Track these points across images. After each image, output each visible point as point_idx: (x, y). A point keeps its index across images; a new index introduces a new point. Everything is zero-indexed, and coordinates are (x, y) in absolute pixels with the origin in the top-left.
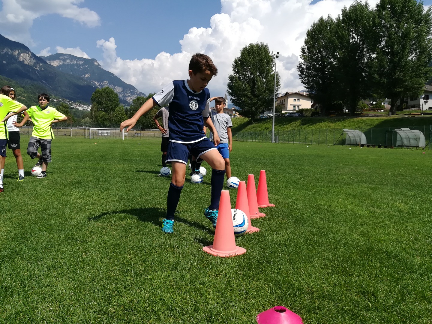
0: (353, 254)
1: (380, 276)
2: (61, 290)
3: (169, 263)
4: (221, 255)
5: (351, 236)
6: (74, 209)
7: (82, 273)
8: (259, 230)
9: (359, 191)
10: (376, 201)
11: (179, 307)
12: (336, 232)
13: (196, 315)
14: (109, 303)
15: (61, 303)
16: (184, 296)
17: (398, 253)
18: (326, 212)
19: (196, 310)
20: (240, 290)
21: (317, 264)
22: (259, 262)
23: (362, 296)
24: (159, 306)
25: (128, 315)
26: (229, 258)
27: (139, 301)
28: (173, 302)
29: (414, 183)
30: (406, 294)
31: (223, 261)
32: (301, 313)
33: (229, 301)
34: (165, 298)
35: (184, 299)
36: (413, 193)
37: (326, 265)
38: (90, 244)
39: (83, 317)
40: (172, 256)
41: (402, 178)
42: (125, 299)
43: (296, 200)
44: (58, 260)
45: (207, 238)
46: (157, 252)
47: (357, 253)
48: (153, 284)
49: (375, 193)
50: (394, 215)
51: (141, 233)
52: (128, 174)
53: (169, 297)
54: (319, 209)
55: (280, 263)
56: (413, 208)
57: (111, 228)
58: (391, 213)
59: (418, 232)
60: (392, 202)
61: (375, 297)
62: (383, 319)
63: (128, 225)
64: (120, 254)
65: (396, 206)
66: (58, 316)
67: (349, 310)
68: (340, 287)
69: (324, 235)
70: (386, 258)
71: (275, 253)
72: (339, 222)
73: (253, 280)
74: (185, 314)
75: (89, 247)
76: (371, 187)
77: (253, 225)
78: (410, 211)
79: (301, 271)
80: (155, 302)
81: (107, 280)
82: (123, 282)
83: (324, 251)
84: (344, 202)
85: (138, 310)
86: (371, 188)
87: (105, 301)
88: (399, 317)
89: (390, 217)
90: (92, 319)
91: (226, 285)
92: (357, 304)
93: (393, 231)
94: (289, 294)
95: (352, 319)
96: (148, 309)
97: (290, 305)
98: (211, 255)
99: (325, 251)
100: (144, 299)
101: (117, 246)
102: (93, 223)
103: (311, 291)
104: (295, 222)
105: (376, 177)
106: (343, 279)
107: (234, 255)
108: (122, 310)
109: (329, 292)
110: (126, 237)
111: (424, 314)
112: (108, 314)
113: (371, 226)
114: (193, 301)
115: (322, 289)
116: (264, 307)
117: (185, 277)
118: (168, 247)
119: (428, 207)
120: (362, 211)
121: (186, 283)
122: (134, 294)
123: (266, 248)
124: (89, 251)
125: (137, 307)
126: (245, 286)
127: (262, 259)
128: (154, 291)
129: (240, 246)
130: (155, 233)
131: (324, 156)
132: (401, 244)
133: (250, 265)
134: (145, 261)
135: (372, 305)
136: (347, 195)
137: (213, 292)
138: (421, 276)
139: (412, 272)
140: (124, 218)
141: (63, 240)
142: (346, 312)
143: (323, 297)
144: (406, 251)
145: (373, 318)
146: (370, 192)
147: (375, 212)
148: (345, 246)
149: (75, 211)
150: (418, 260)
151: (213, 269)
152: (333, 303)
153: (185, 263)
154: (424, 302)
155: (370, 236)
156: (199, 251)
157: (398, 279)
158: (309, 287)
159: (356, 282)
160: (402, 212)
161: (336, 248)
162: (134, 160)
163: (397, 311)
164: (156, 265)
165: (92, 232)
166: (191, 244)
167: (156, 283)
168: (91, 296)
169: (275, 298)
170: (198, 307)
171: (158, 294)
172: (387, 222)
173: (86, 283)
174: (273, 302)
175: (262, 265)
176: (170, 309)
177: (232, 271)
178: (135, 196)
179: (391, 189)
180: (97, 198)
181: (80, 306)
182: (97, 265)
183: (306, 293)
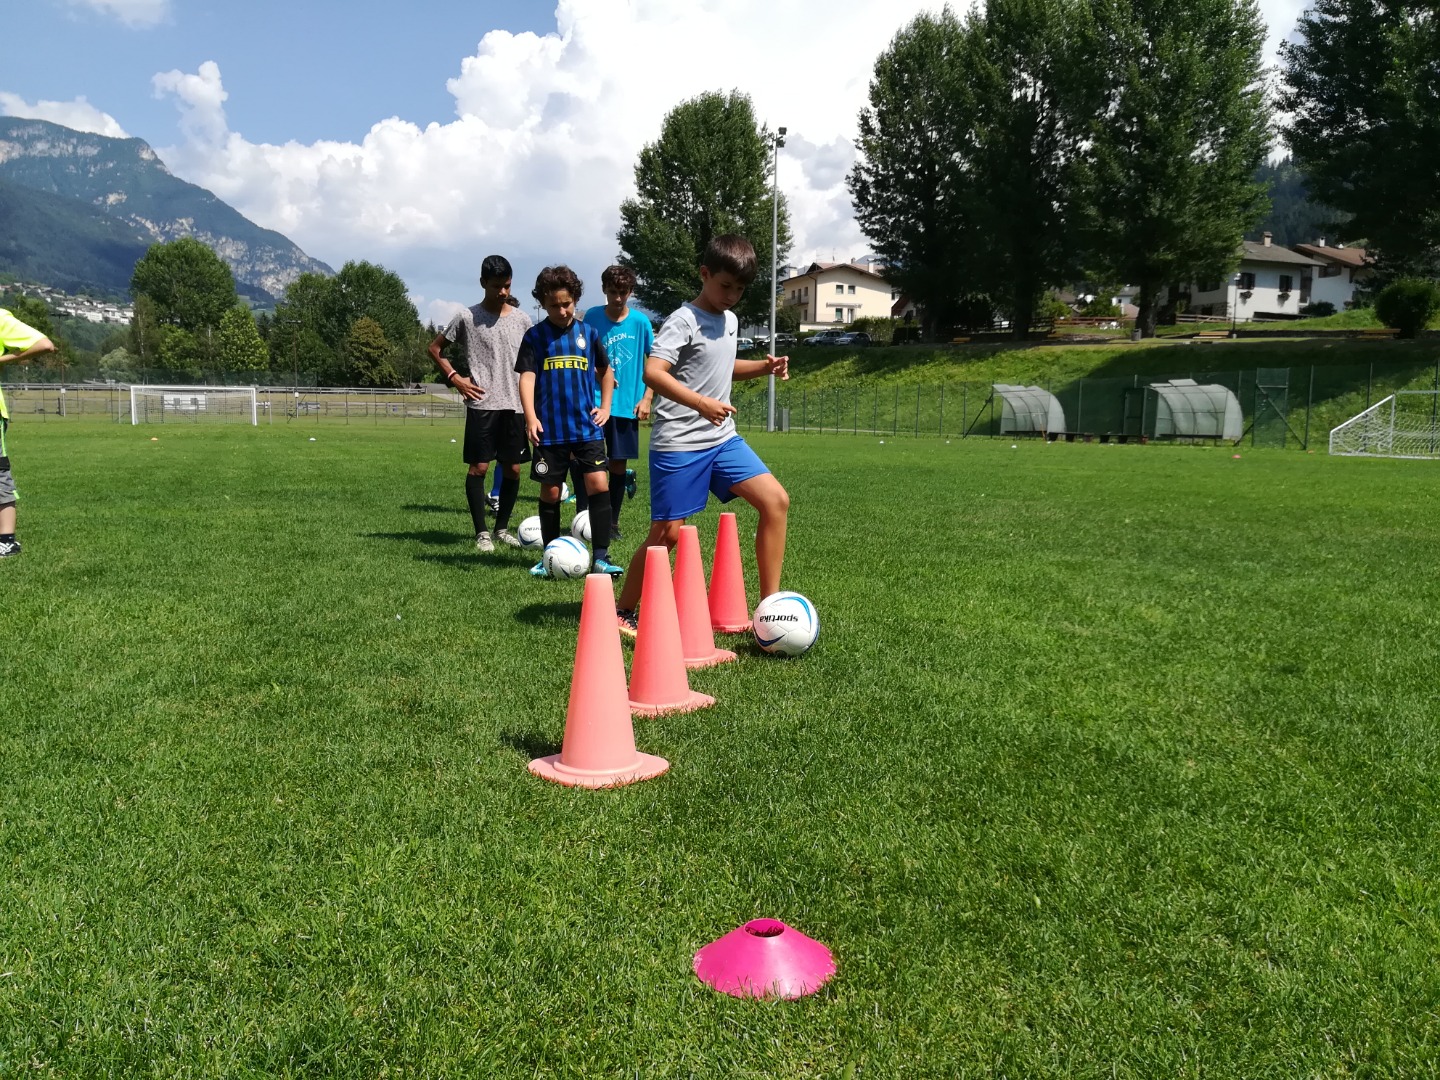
0: (999, 760)
1: (1075, 818)
2: (41, 914)
3: (414, 814)
4: (588, 783)
5: (996, 709)
6: (79, 657)
7: (114, 860)
8: (712, 700)
9: (1031, 575)
10: (1079, 604)
11: (446, 943)
12: (953, 698)
13: (500, 963)
14: (212, 946)
15: (43, 956)
16: (462, 912)
17: (1130, 753)
18: (925, 640)
19: (501, 949)
20: (646, 883)
21: (887, 795)
22: (708, 797)
23: (1016, 879)
24: (378, 948)
25: (275, 979)
26: (613, 790)
27: (310, 934)
28: (428, 931)
29: (1200, 546)
30: (1145, 868)
31: (595, 798)
32: (830, 940)
33: (610, 915)
34: (398, 921)
35: (463, 920)
36: (1192, 578)
37: (914, 795)
38: (142, 769)
39: (120, 994)
40: (423, 793)
41: (1163, 531)
42: (266, 931)
43: (835, 607)
44: (29, 823)
45: (543, 735)
46: (374, 784)
47: (1010, 756)
48: (360, 881)
49: (1079, 579)
50: (1130, 643)
51: (319, 727)
52: (272, 539)
53: (414, 917)
54: (905, 632)
55: (773, 798)
56: (1187, 621)
57: (216, 714)
58: (1120, 637)
59: (1197, 690)
60: (1128, 605)
61: (1054, 880)
62: (1074, 941)
63: (274, 702)
64: (248, 795)
65: (1139, 617)
66: (35, 995)
67: (975, 921)
68: (952, 857)
69: (914, 707)
70: (1094, 768)
71: (759, 768)
72: (962, 670)
73: (687, 850)
74: (465, 965)
75: (136, 777)
76: (1067, 562)
77: (693, 686)
78: (1180, 630)
79: (838, 816)
80: (367, 935)
81: (203, 875)
82: (257, 879)
83: (911, 754)
84: (983, 608)
85: (308, 961)
86: (1069, 566)
87: (197, 942)
88: (1120, 931)
89: (1118, 648)
90: (153, 996)
91: (601, 870)
92: (999, 901)
93: (1120, 689)
94: (797, 886)
95: (983, 944)
96: (343, 957)
97: (799, 917)
98: (556, 783)
99: (913, 754)
100: (328, 927)
101: (237, 769)
102: (149, 701)
103: (864, 873)
104: (827, 673)
105: (1087, 532)
106: (963, 834)
107: (628, 779)
108: (254, 964)
109: (918, 871)
110: (266, 742)
111: (1191, 920)
112: (207, 979)
113: (1059, 679)
114: (490, 925)
115: (898, 866)
116: (717, 927)
117: (465, 853)
118: (413, 766)
119: (1234, 615)
120: (1035, 634)
121: (471, 871)
122: (296, 915)
123: (732, 753)
124: (137, 790)
125: (305, 953)
126: (659, 868)
127: (718, 788)
128: (364, 902)
129: (650, 751)
130: (368, 724)
131: (930, 472)
132: (1144, 727)
133: (679, 807)
134: (332, 813)
135: (1043, 903)
136: (994, 587)
137: (558, 893)
138: (1194, 813)
139: (1171, 803)
140: (261, 680)
141: (45, 757)
142: (964, 926)
143: (902, 888)
144: (1157, 747)
145: (1043, 938)
146: (1062, 576)
147: (1073, 636)
148: (975, 739)
149: (84, 664)
150: (1190, 769)
151: (560, 825)
152: (930, 904)
153: (469, 811)
154: (1197, 887)
155: (1053, 705)
156: (514, 774)
157: (1125, 824)
158: (859, 862)
159: (1000, 840)
160: (1155, 633)
161: (949, 745)
162: (296, 492)
163: (1113, 916)
164: (369, 822)
165: (149, 732)
166: (490, 753)
167: (370, 877)
168: (145, 928)
169: (754, 900)
170: (508, 940)
171: (375, 908)
172: (1109, 665)
173: (130, 891)
174: (745, 910)
175: (718, 806)
176: (416, 952)
177: (619, 828)
178: (298, 611)
179: (1130, 567)
180: (163, 620)
181: (109, 959)
182: (167, 833)
183: (850, 879)
